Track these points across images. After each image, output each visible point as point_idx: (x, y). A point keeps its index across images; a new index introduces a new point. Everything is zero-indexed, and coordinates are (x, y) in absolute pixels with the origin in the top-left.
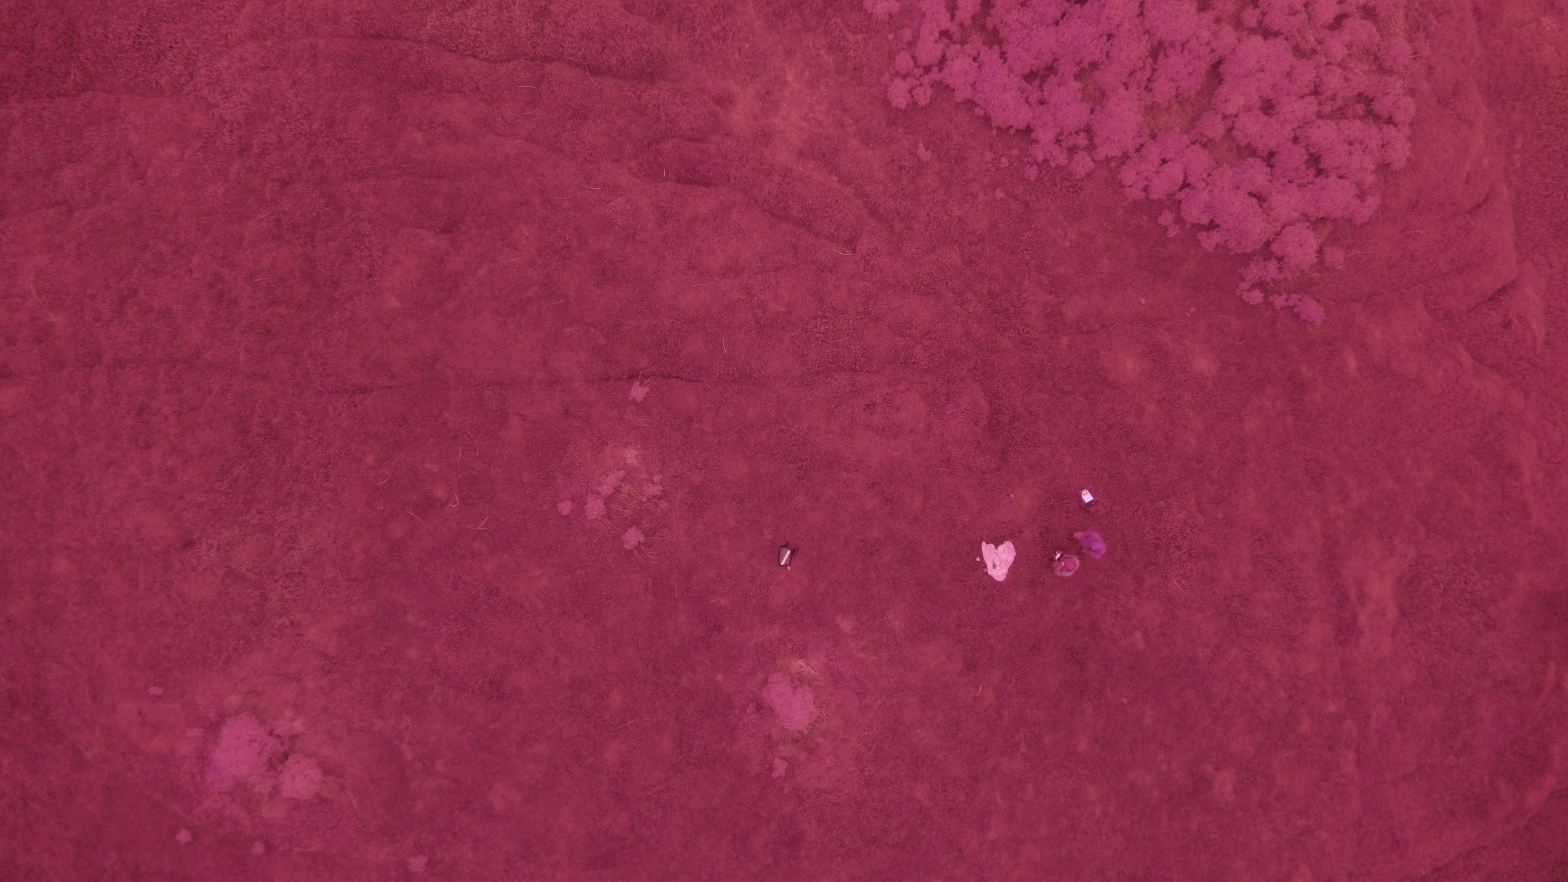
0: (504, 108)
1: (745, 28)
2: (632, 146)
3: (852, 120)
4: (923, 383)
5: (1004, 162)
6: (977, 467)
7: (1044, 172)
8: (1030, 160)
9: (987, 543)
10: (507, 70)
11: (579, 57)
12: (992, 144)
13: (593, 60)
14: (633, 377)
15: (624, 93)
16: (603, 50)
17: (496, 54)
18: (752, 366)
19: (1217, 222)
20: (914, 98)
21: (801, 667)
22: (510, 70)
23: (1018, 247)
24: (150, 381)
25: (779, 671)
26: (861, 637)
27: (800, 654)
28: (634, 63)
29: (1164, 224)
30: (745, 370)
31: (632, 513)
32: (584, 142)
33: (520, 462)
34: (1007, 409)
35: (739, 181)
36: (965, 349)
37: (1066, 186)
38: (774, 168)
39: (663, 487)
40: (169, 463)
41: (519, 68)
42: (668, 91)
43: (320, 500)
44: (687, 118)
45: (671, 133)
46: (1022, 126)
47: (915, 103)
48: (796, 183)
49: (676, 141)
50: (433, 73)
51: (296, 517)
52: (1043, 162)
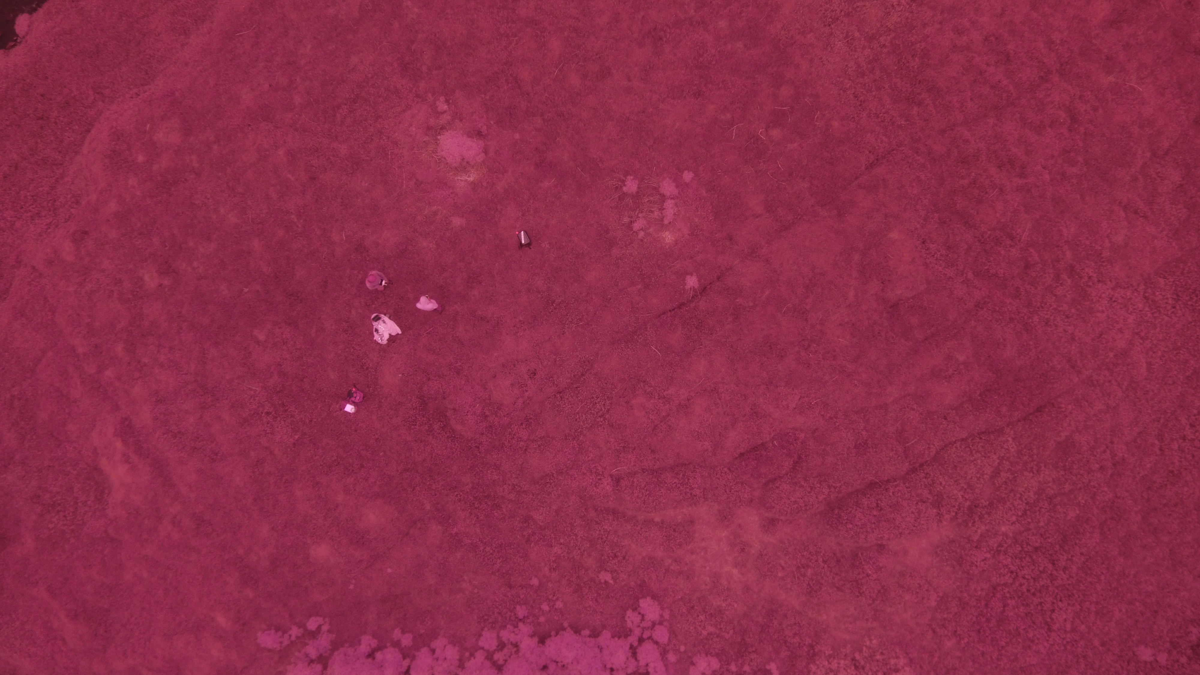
0: (917, 416)
1: (789, 586)
2: (810, 448)
3: (672, 570)
4: (507, 414)
5: (545, 607)
6: (436, 380)
7: (513, 618)
8: (528, 621)
9: (398, 334)
10: (934, 445)
11: (891, 488)
12: (562, 615)
13: (879, 492)
14: (703, 291)
15: (842, 482)
16: (877, 504)
17: (950, 451)
18: (629, 349)
19: (370, 660)
20: (637, 613)
21: (469, 176)
22: (932, 446)
23: (498, 552)
24: (1016, 80)
25: (481, 165)
26: (442, 220)
27: (475, 183)
28: (850, 509)
29: (407, 635)
30: (632, 345)
31: (643, 202)
32: (845, 429)
33: (738, 186)
34: (439, 433)
35: (722, 473)
36: (493, 456)
37: (491, 618)
38: (704, 498)
39: (634, 232)
40: (965, 38)
41: (927, 452)
42: (813, 505)
43: (850, 79)
44: (787, 494)
45: (790, 475)
46: (548, 642)
47: (635, 610)
48: (681, 497)
49: (784, 472)
50: (983, 408)
51: (857, 59)
52: (518, 624)
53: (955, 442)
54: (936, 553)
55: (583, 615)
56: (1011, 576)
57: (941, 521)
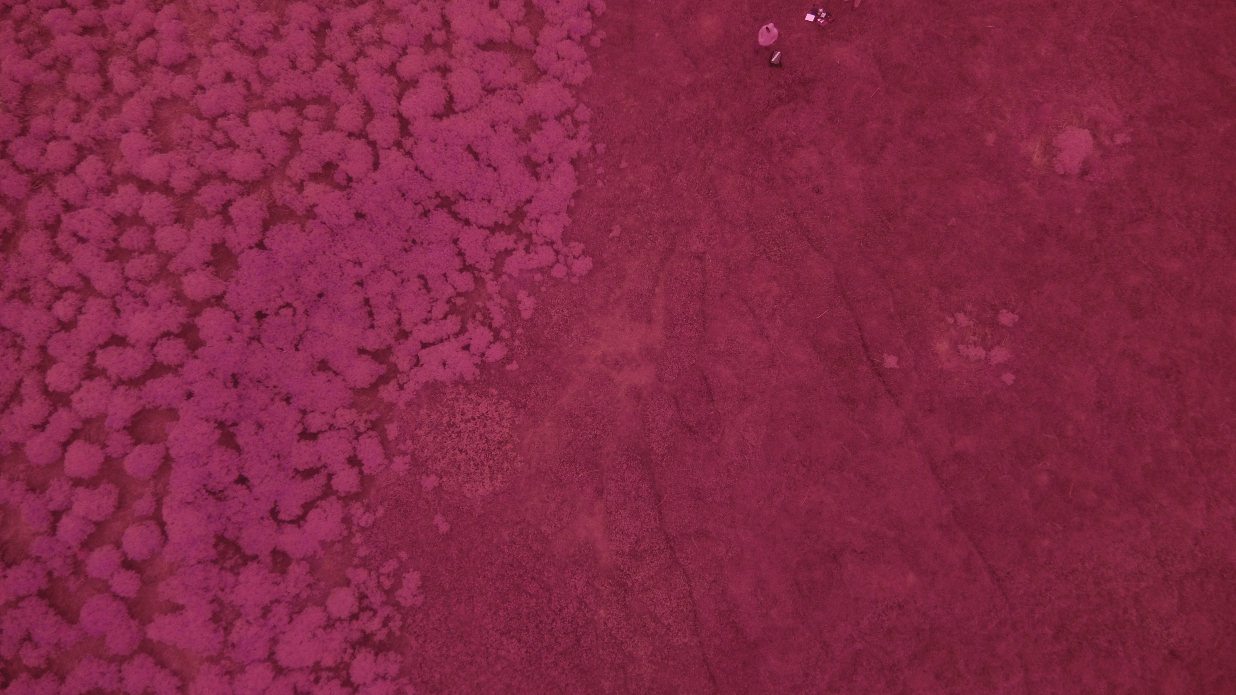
0: (720, 554)
1: (579, 399)
2: (703, 445)
3: (611, 294)
4: (781, 161)
6: (827, 96)
7: (596, 139)
8: (592, 153)
11: (654, 513)
13: (651, 501)
14: (878, 372)
15: (665, 469)
16: (641, 497)
17: (682, 578)
18: (828, 288)
20: (581, 253)
21: (1038, 156)
22: (689, 562)
23: (655, 136)
25: (1050, 170)
26: (994, 123)
27: (1028, 161)
28: (639, 471)
29: (599, 43)
30: (832, 292)
31: (986, 328)
32: (717, 482)
33: (989, 429)
34: (774, 94)
35: (691, 357)
37: (600, 119)
39: (954, 313)
41: (684, 556)
42: (648, 436)
43: (1094, 568)
44: (663, 414)
45: (679, 421)
48: (674, 315)
49: (684, 415)
50: (720, 621)
51: (1116, 580)
52: (591, 142)
53: (689, 586)
54: (588, 543)
55: (587, 204)
56: (557, 608)
57: (617, 554)
